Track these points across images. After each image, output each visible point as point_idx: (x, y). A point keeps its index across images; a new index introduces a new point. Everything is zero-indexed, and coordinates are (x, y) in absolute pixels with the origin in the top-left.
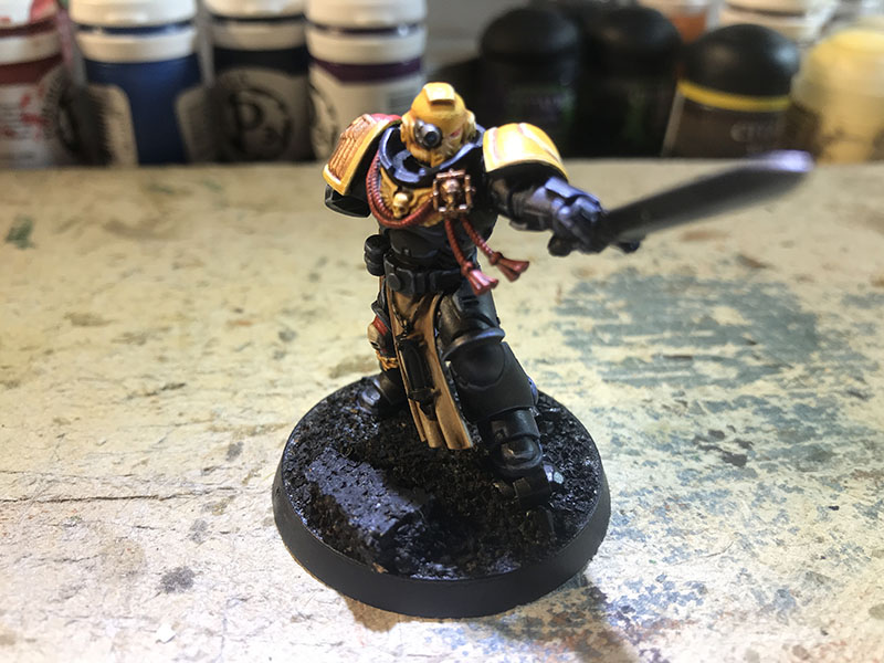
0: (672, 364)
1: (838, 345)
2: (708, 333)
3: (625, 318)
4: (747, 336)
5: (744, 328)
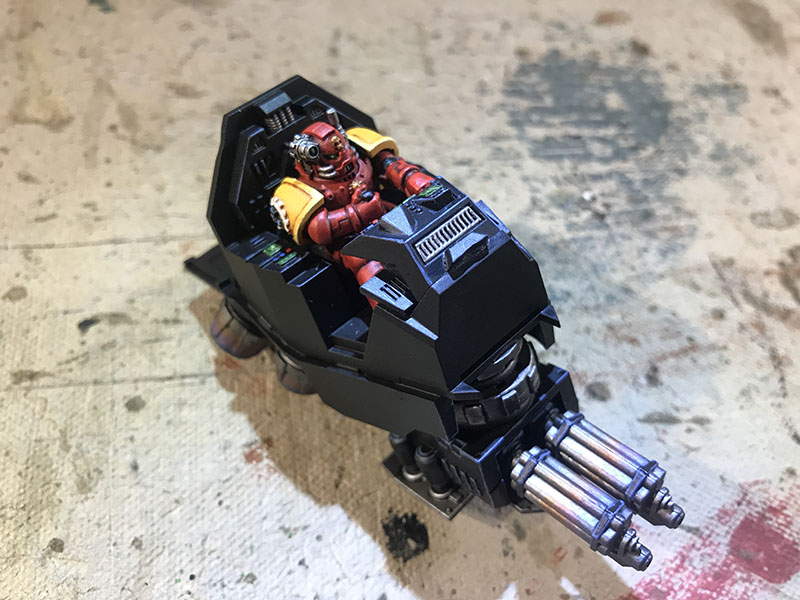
0: (572, 142)
1: (678, 131)
2: (599, 117)
3: (548, 101)
4: (624, 120)
5: (623, 113)
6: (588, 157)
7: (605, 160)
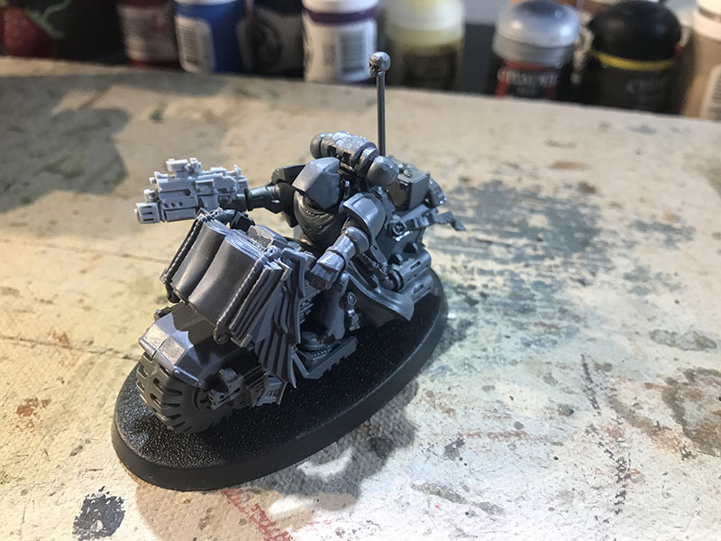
0: (477, 244)
1: (598, 251)
2: (516, 230)
4: (541, 236)
5: (542, 230)
6: (486, 256)
7: (502, 262)
